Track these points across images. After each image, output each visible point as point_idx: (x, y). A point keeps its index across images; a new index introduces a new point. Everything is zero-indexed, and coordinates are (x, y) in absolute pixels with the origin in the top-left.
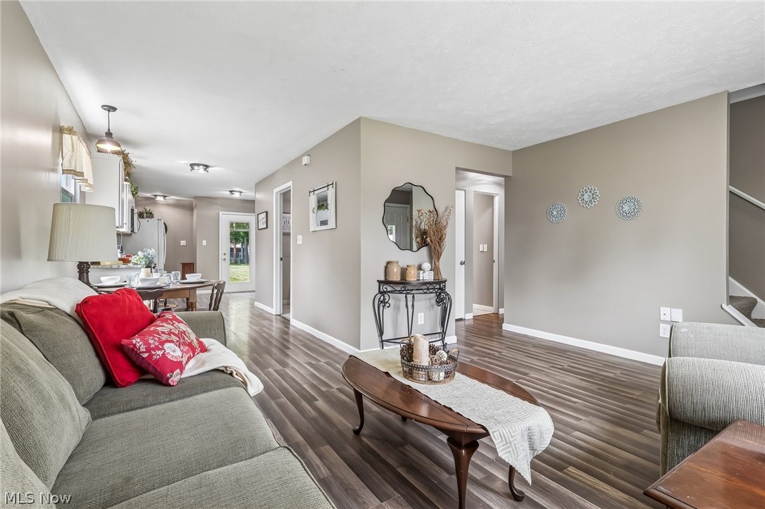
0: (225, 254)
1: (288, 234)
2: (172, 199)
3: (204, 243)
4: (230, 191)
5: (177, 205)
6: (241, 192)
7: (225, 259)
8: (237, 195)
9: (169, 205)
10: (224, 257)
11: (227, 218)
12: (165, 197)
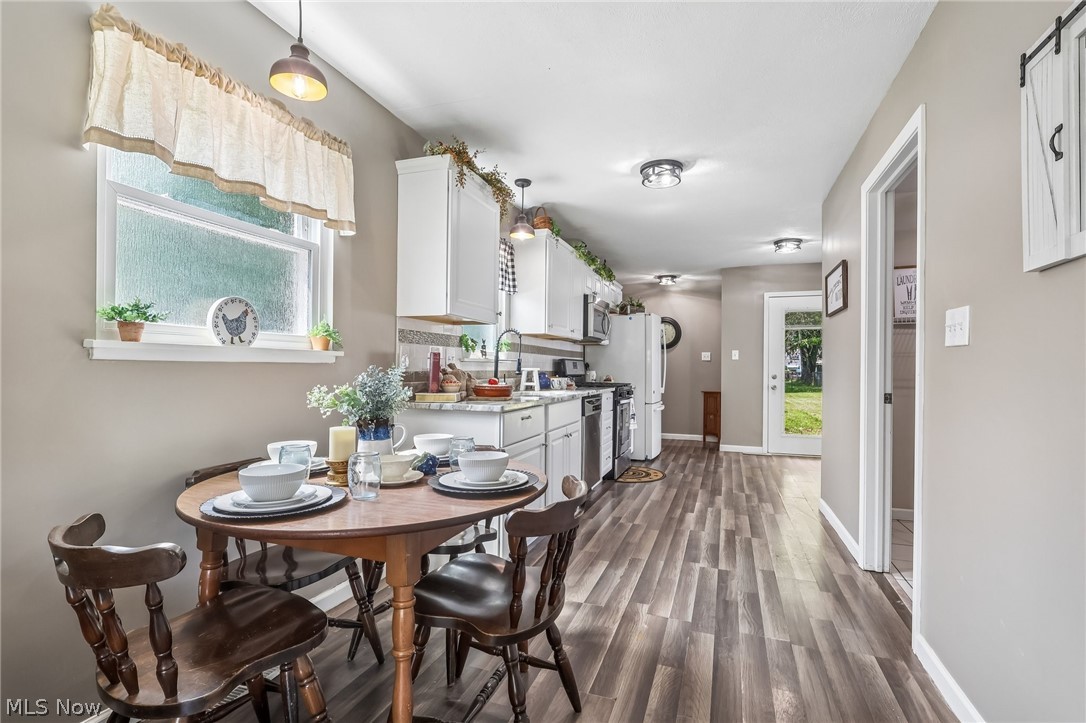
0: (774, 378)
1: (910, 325)
2: (686, 280)
3: (735, 355)
4: (777, 243)
5: (698, 291)
6: (800, 241)
7: (774, 388)
8: (788, 249)
9: (684, 292)
10: (773, 382)
11: (778, 304)
12: (673, 277)
